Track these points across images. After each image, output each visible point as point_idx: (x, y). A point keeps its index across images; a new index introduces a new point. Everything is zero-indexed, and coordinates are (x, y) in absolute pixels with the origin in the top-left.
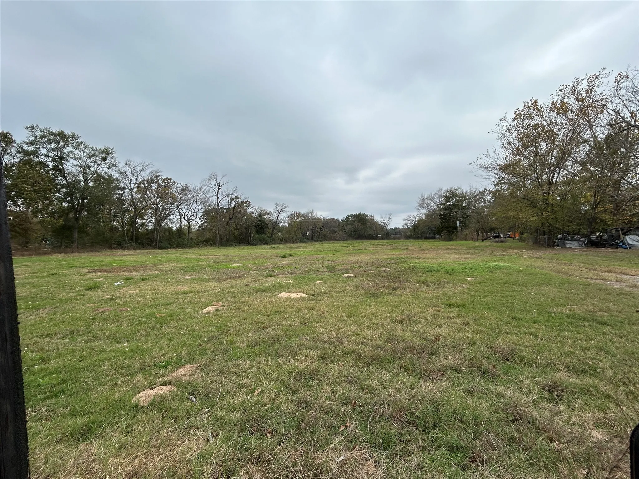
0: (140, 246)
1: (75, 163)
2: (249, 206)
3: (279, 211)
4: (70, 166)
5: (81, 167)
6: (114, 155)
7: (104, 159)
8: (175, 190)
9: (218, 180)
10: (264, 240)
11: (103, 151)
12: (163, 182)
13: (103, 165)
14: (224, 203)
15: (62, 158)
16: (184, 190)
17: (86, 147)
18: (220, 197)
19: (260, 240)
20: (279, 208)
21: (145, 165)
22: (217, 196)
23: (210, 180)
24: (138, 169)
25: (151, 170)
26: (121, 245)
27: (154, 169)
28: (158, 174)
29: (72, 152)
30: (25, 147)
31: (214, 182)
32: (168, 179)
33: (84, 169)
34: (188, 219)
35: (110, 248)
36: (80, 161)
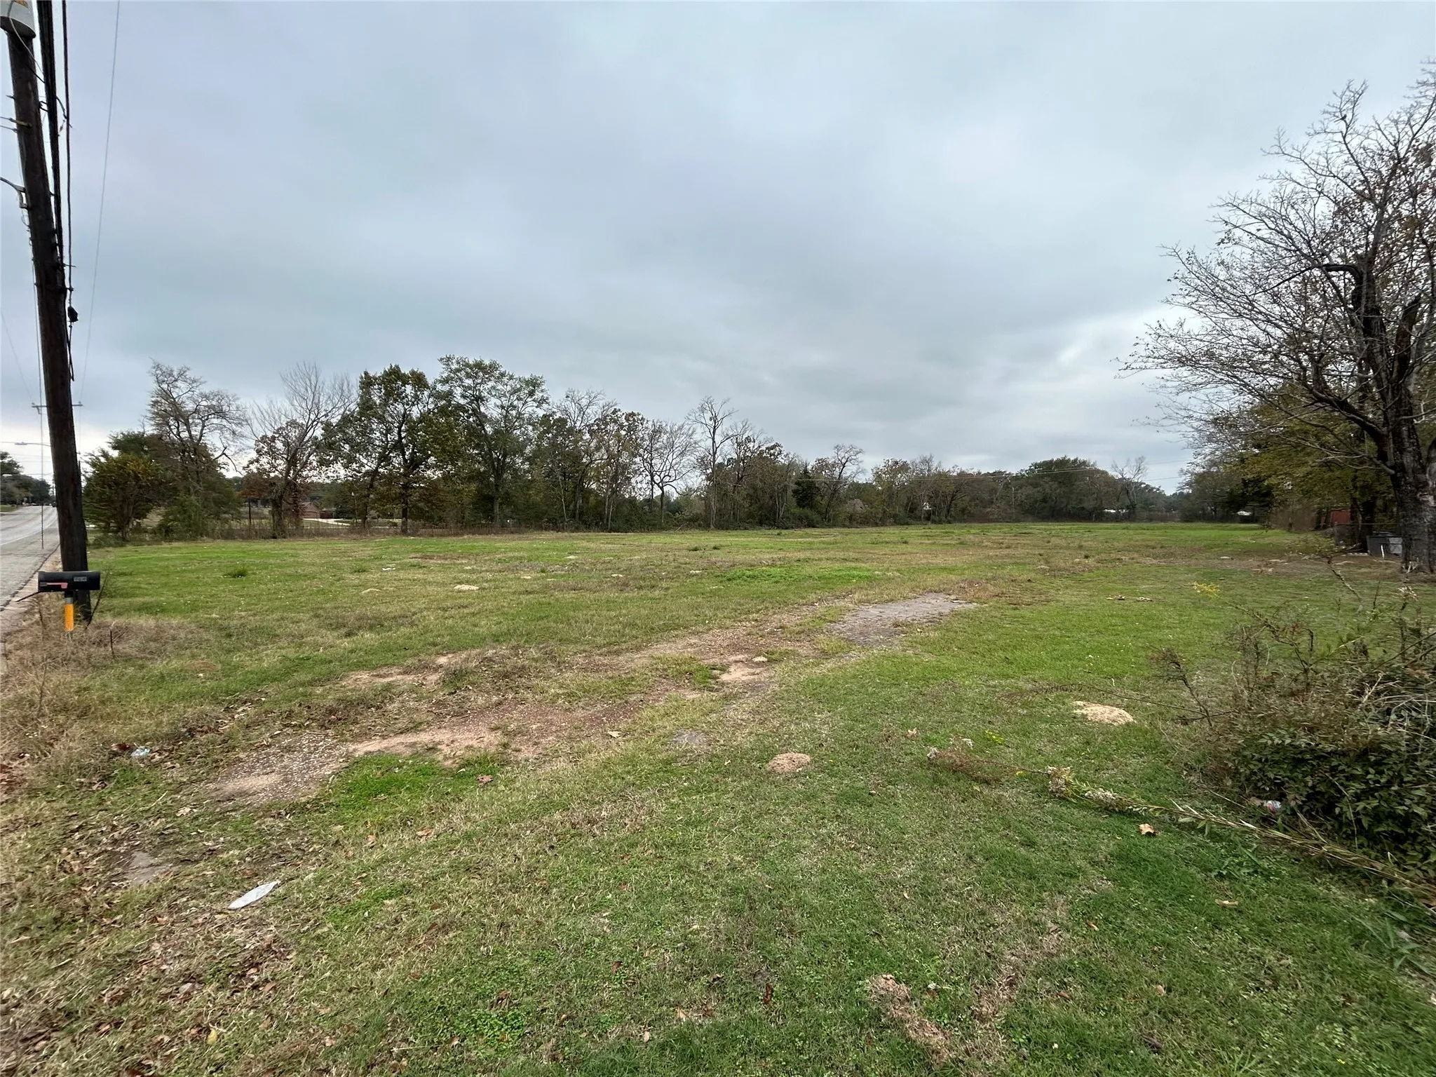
0: (582, 526)
1: (499, 403)
2: (780, 453)
3: (844, 461)
4: (491, 409)
5: (503, 407)
6: (543, 387)
7: (531, 394)
8: (643, 433)
9: (716, 409)
10: (807, 517)
11: (527, 383)
12: (627, 420)
13: (530, 404)
14: (728, 451)
15: (479, 399)
16: (657, 431)
17: (511, 378)
18: (718, 439)
19: (800, 519)
20: (843, 454)
21: (593, 395)
22: (713, 439)
23: (703, 410)
24: (584, 402)
25: (601, 403)
26: (555, 524)
27: (608, 400)
28: (617, 408)
29: (493, 388)
30: (439, 387)
31: (708, 415)
32: (633, 414)
33: (507, 412)
34: (662, 481)
35: (541, 528)
36: (503, 399)
